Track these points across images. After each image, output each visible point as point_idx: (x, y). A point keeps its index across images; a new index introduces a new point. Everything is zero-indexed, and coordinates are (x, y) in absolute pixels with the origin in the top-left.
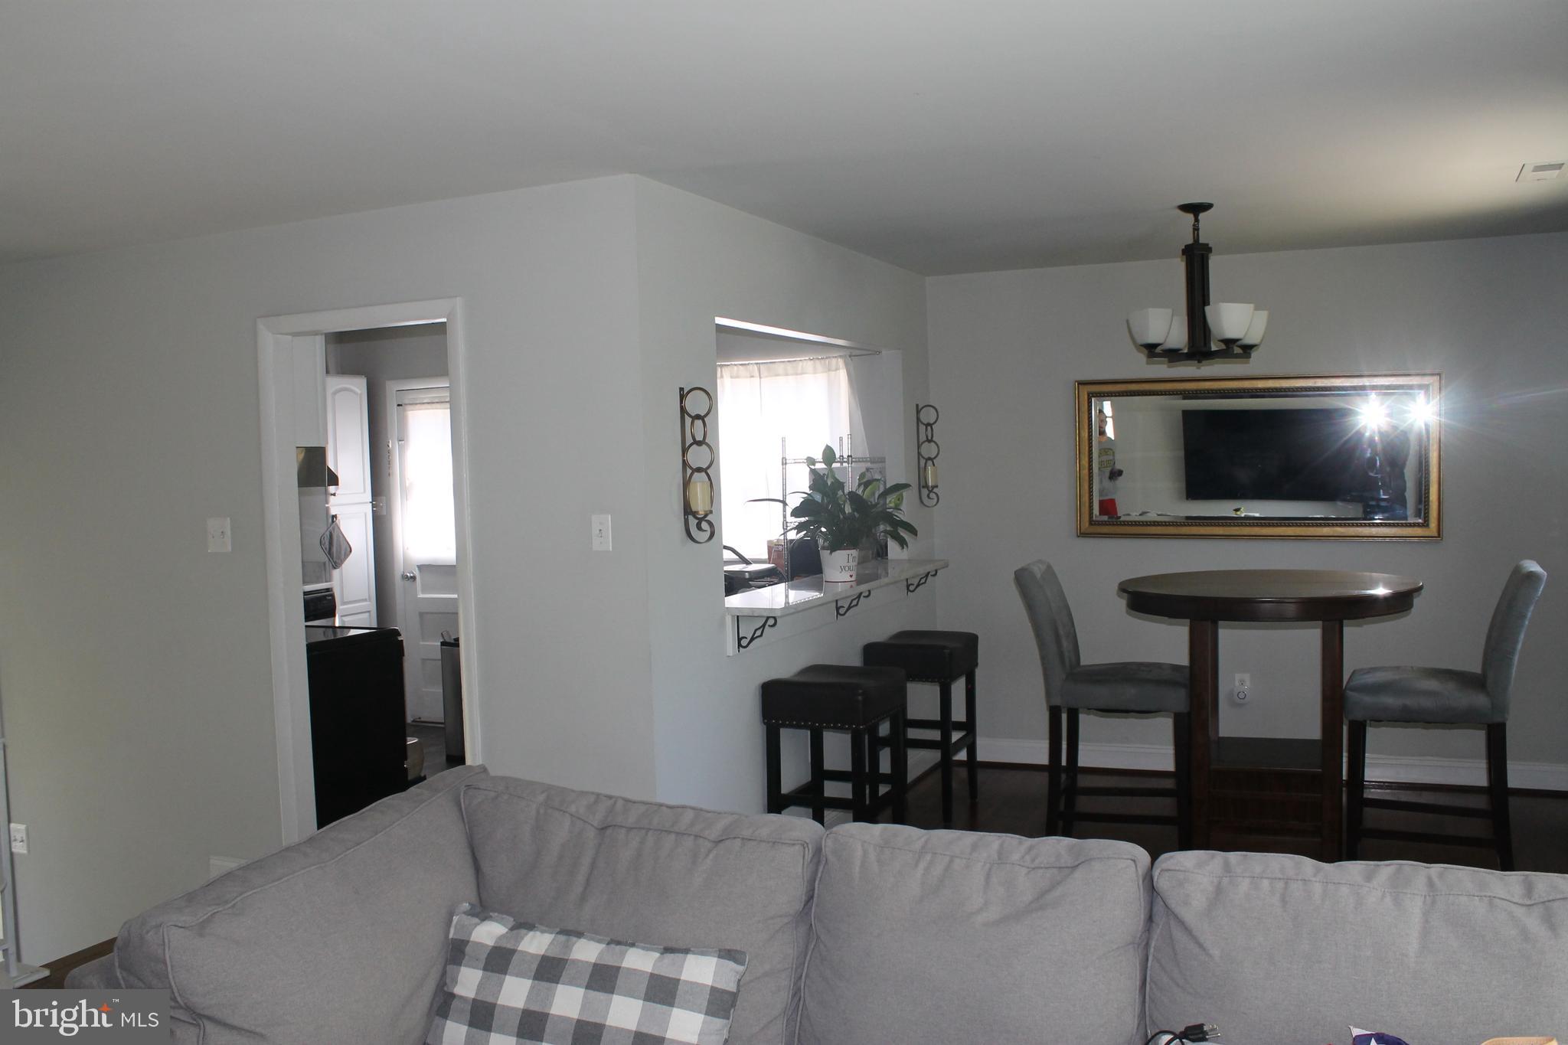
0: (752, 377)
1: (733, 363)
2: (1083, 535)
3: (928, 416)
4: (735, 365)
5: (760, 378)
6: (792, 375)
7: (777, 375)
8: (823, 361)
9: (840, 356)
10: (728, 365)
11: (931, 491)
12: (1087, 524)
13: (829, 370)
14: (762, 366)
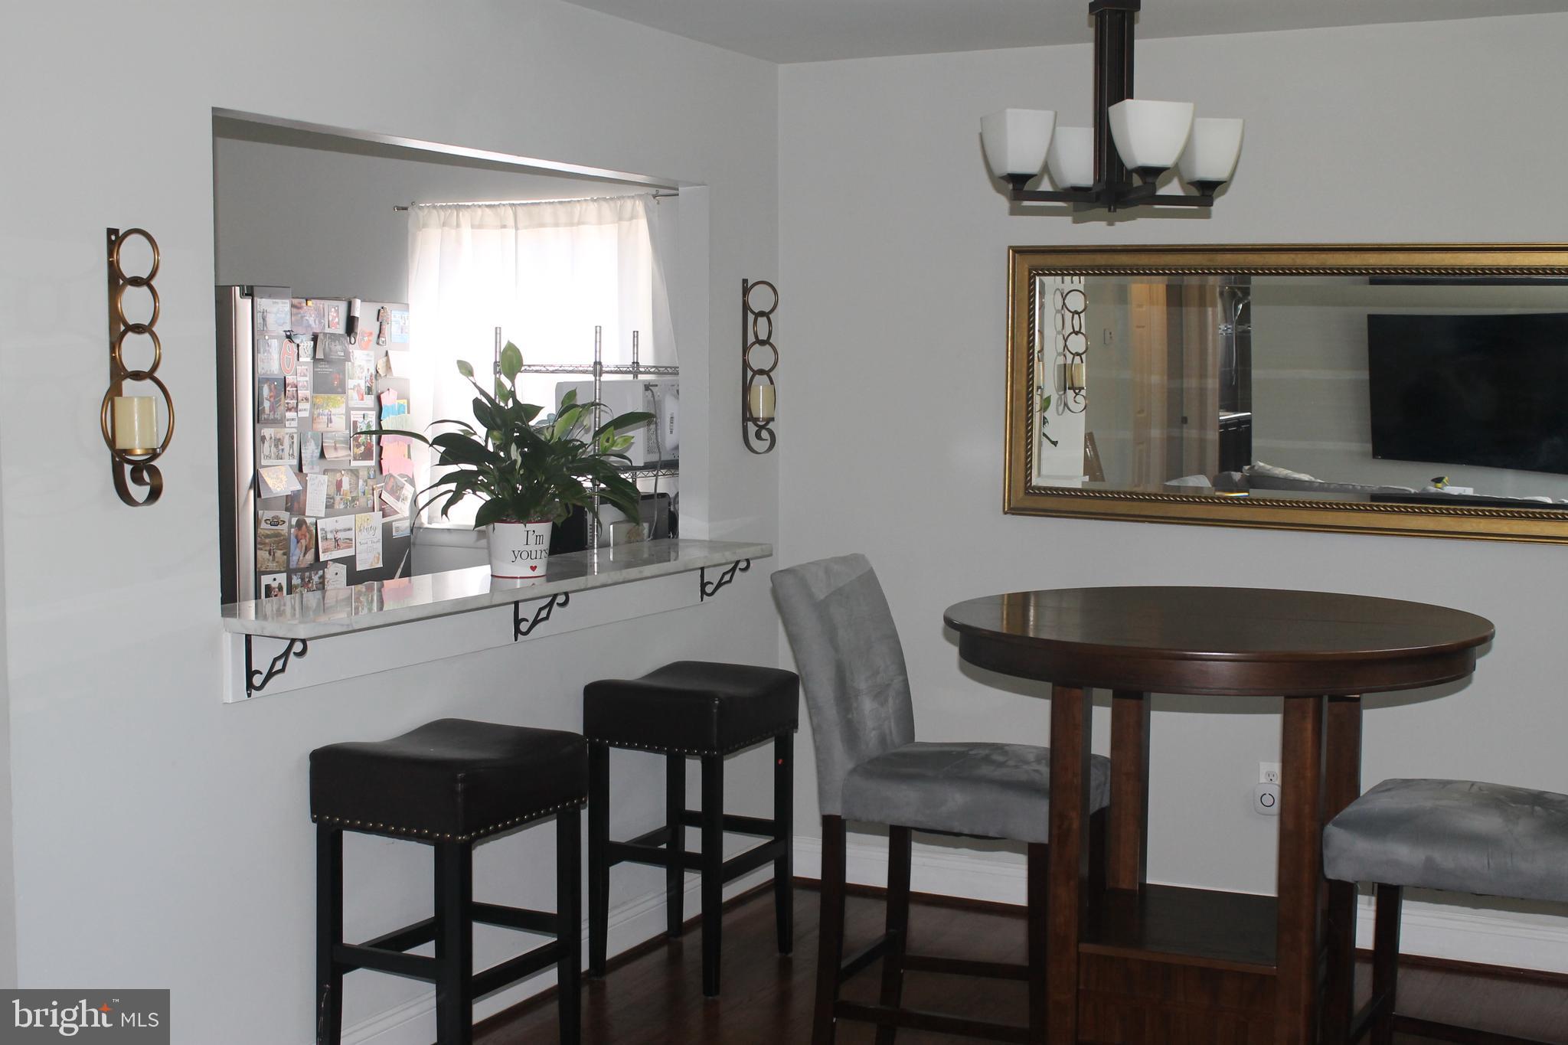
0: (504, 227)
1: (476, 203)
2: (1013, 510)
3: (760, 300)
4: (480, 206)
5: (517, 228)
6: (566, 225)
7: (542, 225)
8: (612, 204)
9: (640, 196)
10: (468, 206)
11: (761, 428)
12: (1021, 494)
13: (620, 219)
14: (520, 210)
